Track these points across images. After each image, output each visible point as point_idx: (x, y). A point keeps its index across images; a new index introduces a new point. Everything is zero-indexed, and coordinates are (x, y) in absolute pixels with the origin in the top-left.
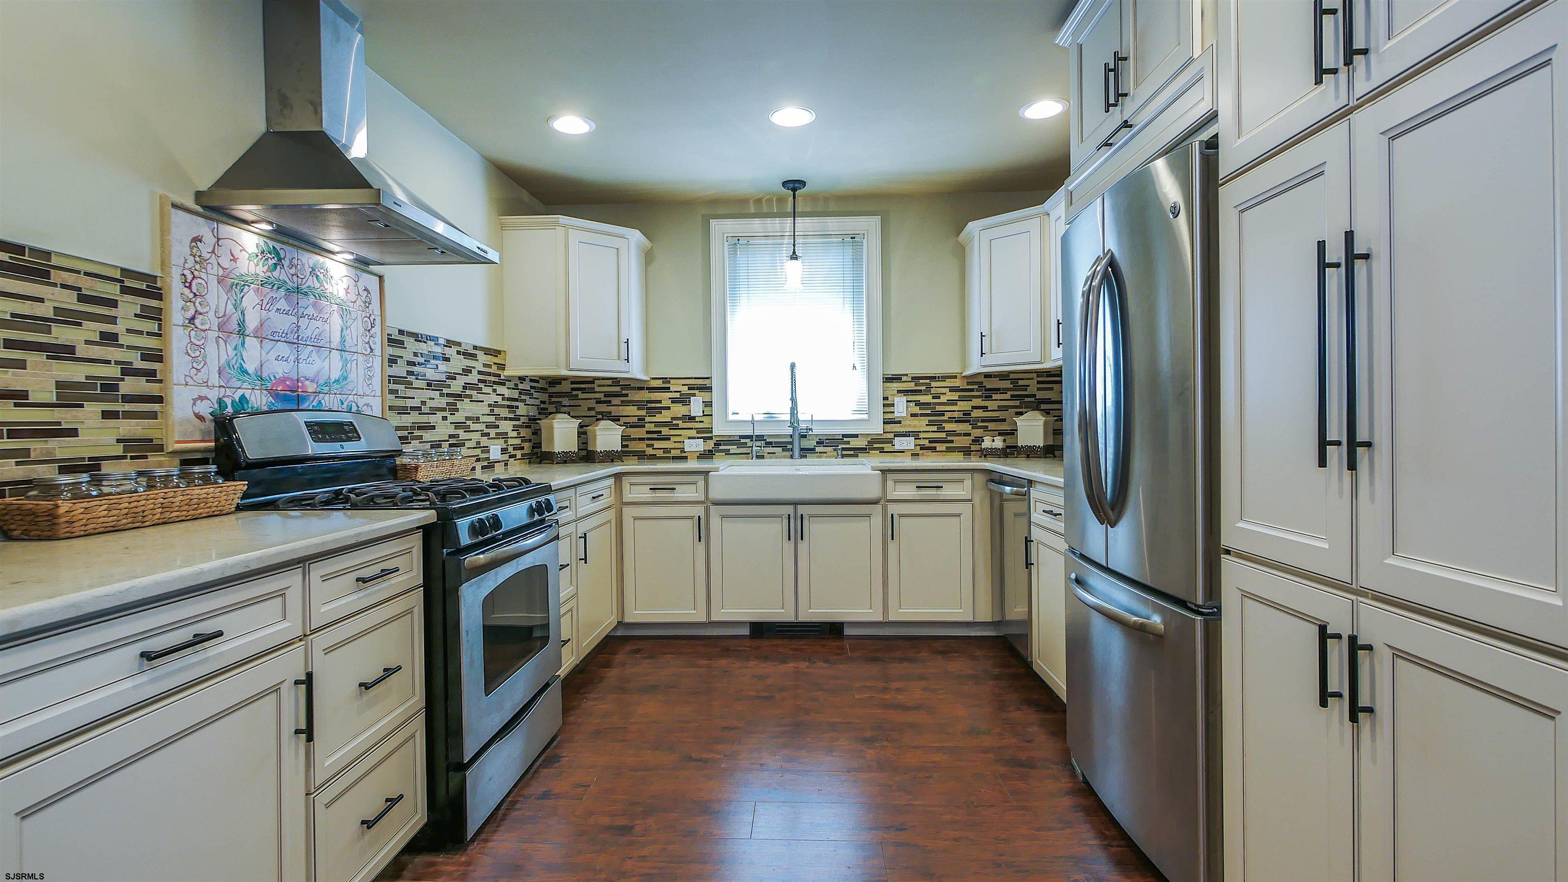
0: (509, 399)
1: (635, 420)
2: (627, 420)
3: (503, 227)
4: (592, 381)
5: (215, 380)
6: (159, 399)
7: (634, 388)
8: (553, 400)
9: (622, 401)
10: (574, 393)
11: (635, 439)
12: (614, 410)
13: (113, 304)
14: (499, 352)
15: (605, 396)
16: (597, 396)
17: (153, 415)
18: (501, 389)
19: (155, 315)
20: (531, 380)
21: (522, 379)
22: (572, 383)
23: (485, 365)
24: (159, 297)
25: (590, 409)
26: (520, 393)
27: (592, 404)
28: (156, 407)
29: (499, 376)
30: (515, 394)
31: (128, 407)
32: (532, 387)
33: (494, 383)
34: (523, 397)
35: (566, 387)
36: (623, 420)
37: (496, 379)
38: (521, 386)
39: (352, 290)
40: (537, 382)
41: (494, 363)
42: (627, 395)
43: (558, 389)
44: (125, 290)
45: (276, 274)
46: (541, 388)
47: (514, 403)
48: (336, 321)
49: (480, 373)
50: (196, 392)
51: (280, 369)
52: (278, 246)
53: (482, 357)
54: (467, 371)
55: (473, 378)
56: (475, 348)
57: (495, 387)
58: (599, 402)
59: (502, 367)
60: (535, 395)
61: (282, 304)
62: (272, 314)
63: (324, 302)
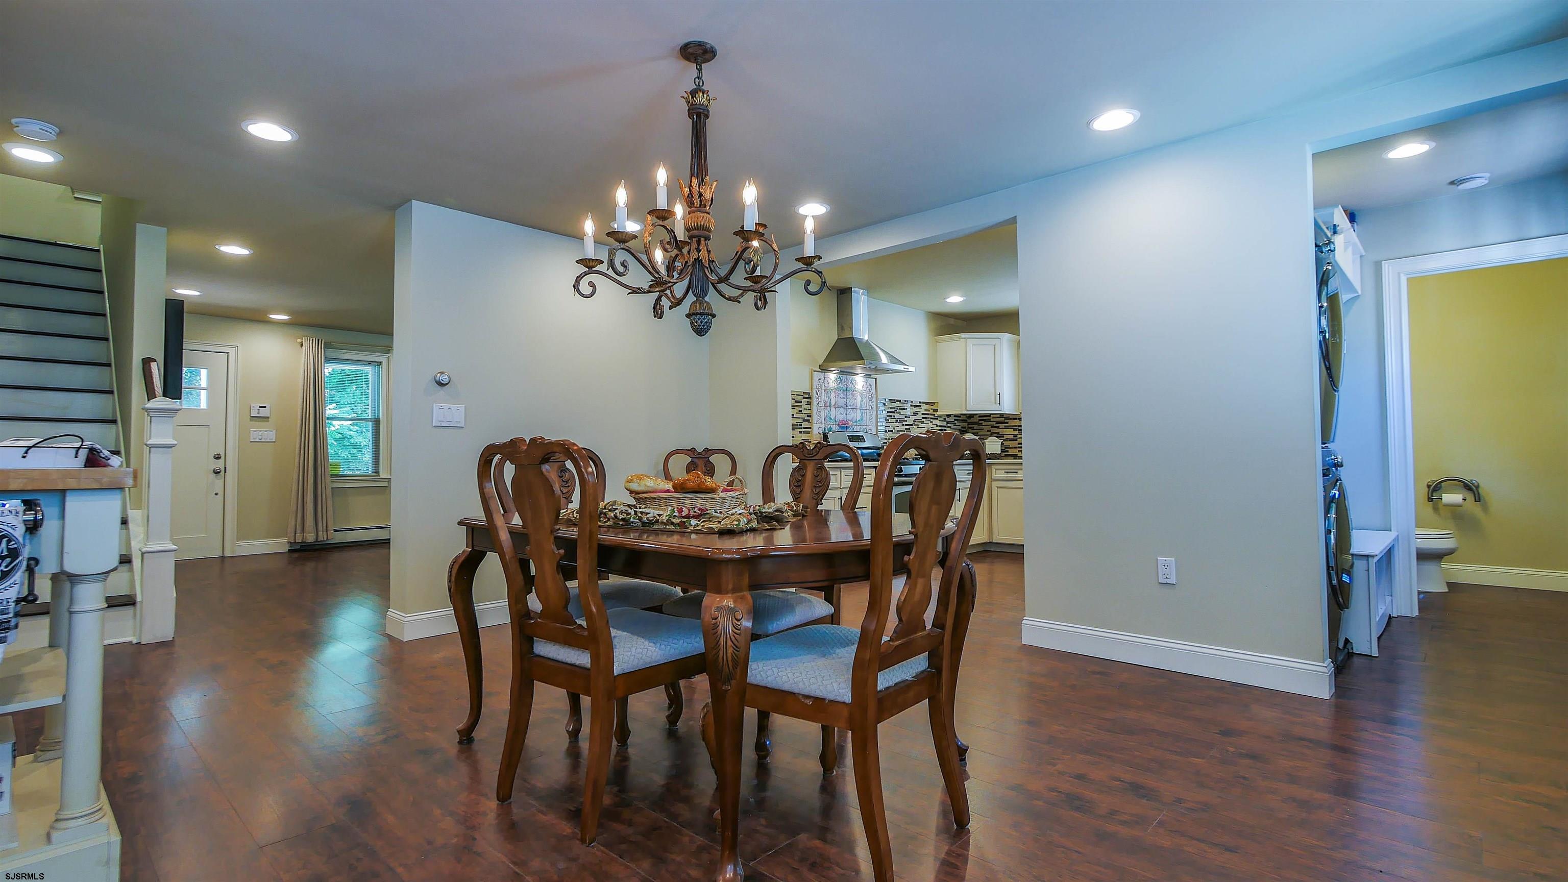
0: (940, 426)
1: (1012, 436)
2: (1008, 437)
3: (937, 342)
4: (990, 415)
5: (823, 422)
6: (810, 428)
7: (1011, 419)
8: (970, 426)
9: (1005, 426)
10: (980, 422)
11: (1011, 448)
12: (1001, 432)
13: (801, 402)
14: (934, 403)
15: (996, 423)
16: (992, 423)
17: (808, 433)
18: (935, 421)
19: (809, 404)
20: (955, 416)
21: (949, 416)
22: (980, 417)
23: (926, 410)
24: (810, 398)
25: (990, 431)
26: (947, 423)
27: (989, 428)
28: (810, 430)
29: (934, 415)
30: (944, 424)
31: (804, 430)
32: (955, 420)
33: (931, 418)
34: (949, 425)
35: (976, 419)
36: (1005, 437)
37: (932, 417)
38: (947, 419)
39: (865, 386)
40: (960, 417)
41: (931, 409)
42: (1007, 423)
43: (972, 420)
44: (804, 398)
45: (840, 385)
46: (962, 420)
47: (943, 428)
48: (859, 398)
49: (923, 414)
50: (818, 426)
51: (841, 417)
52: (840, 376)
53: (924, 406)
54: (916, 414)
55: (919, 417)
56: (920, 402)
57: (932, 420)
58: (993, 427)
59: (936, 410)
60: (958, 424)
61: (842, 395)
62: (839, 399)
63: (855, 392)
